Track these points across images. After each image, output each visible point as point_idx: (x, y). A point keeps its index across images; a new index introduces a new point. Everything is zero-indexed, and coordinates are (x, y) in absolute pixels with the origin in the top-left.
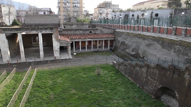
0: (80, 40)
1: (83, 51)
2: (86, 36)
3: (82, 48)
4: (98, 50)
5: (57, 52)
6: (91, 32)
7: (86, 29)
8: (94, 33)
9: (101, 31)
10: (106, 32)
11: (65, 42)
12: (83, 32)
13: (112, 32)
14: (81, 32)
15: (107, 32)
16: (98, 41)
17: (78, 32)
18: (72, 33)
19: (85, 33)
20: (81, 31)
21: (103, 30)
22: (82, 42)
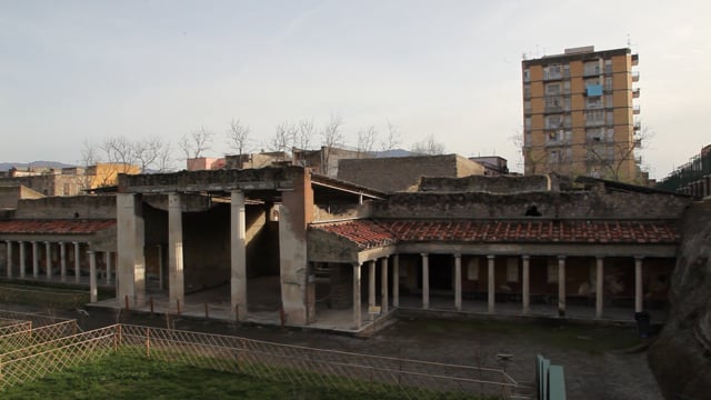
0: (457, 249)
1: (474, 310)
2: (491, 232)
3: (464, 297)
4: (562, 313)
5: (293, 288)
6: (533, 212)
7: (505, 197)
8: (551, 216)
9: (597, 204)
10: (627, 215)
11: (333, 242)
12: (492, 213)
13: (675, 215)
14: (480, 211)
15: (640, 215)
16: (561, 262)
17: (461, 211)
18: (433, 216)
19: (498, 215)
20: (476, 206)
21: (608, 199)
22: (466, 259)
